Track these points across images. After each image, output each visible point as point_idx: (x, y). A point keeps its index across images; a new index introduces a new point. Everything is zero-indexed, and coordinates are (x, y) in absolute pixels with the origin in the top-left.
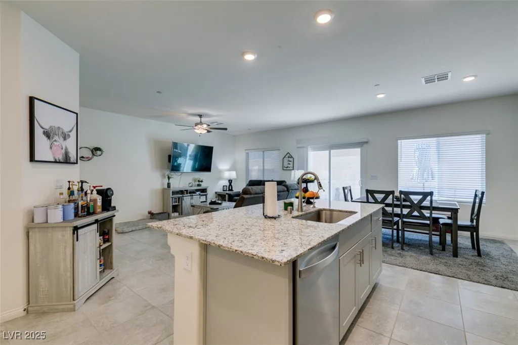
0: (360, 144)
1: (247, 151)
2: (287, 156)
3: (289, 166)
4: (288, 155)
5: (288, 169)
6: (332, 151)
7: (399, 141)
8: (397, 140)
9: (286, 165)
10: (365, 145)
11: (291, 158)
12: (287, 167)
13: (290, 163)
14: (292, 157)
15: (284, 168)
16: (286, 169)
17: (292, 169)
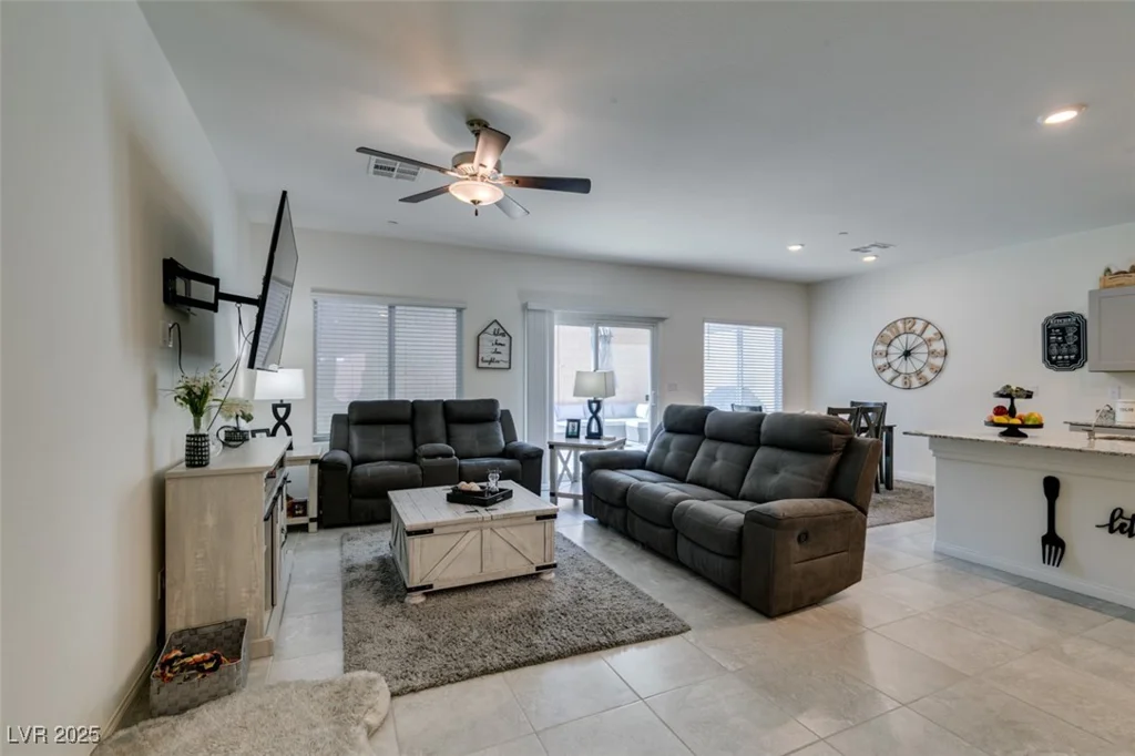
0: (652, 322)
1: (317, 296)
2: (491, 330)
3: (497, 357)
4: (495, 326)
5: (492, 365)
6: (601, 328)
7: (706, 324)
8: (703, 322)
9: (486, 353)
10: (661, 325)
11: (503, 335)
12: (491, 361)
13: (499, 349)
14: (505, 334)
15: (481, 364)
16: (486, 365)
17: (507, 365)
